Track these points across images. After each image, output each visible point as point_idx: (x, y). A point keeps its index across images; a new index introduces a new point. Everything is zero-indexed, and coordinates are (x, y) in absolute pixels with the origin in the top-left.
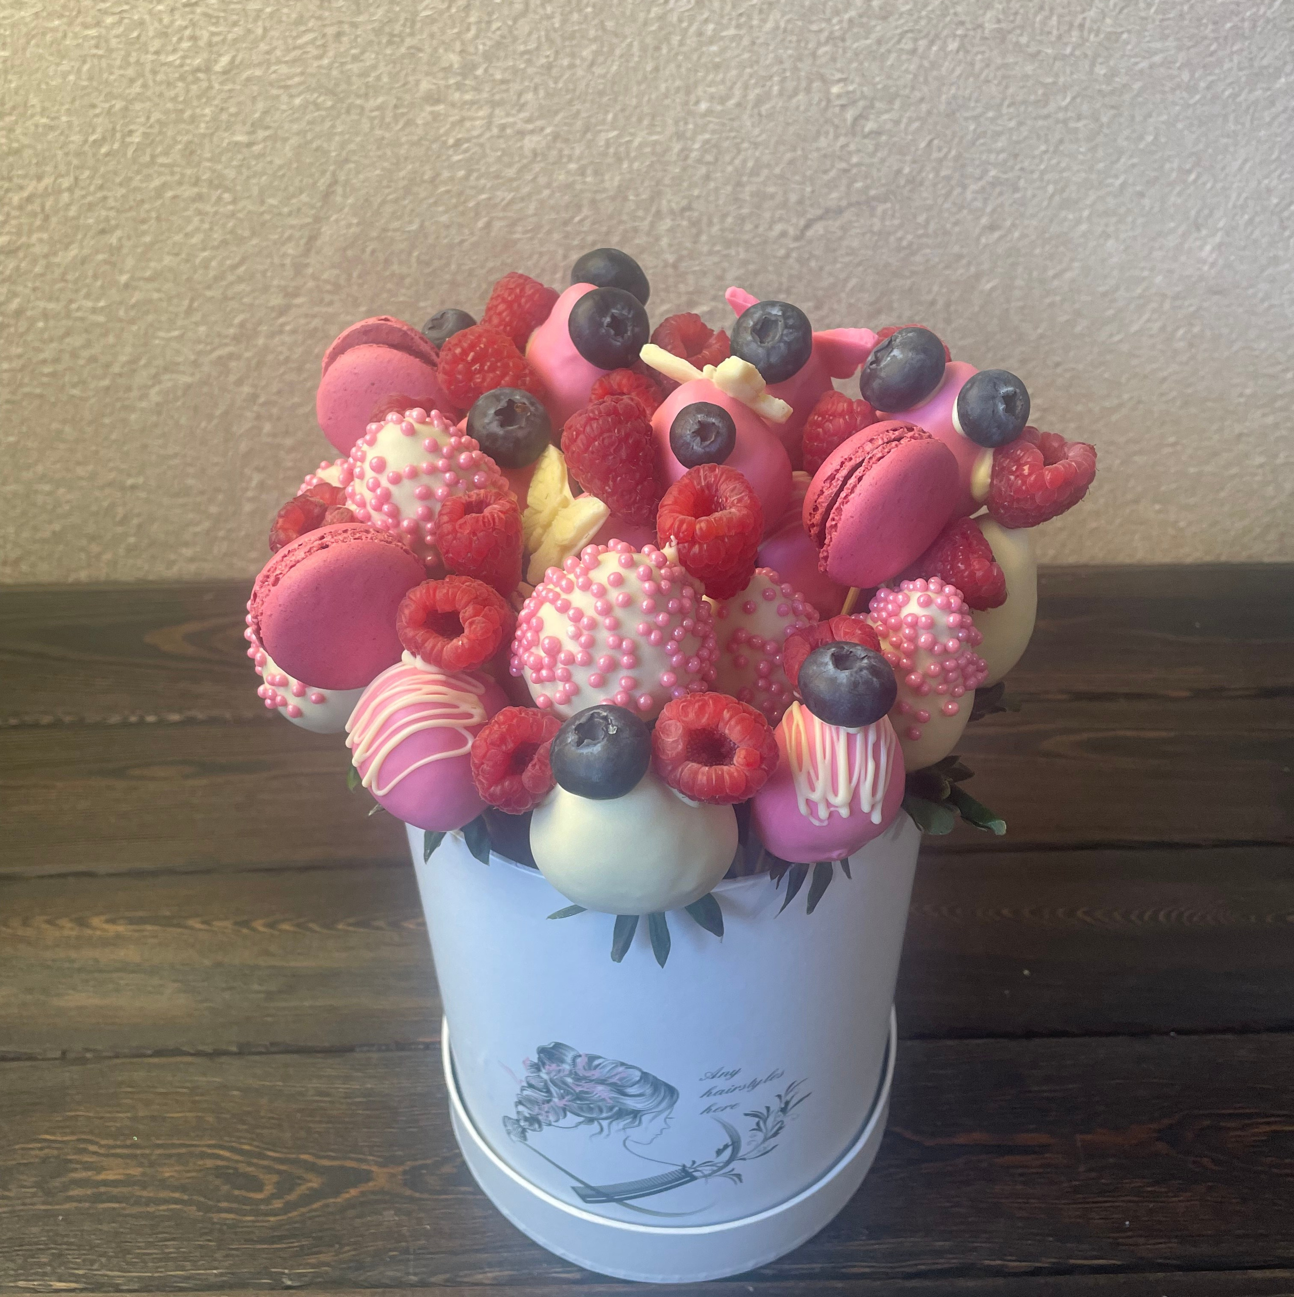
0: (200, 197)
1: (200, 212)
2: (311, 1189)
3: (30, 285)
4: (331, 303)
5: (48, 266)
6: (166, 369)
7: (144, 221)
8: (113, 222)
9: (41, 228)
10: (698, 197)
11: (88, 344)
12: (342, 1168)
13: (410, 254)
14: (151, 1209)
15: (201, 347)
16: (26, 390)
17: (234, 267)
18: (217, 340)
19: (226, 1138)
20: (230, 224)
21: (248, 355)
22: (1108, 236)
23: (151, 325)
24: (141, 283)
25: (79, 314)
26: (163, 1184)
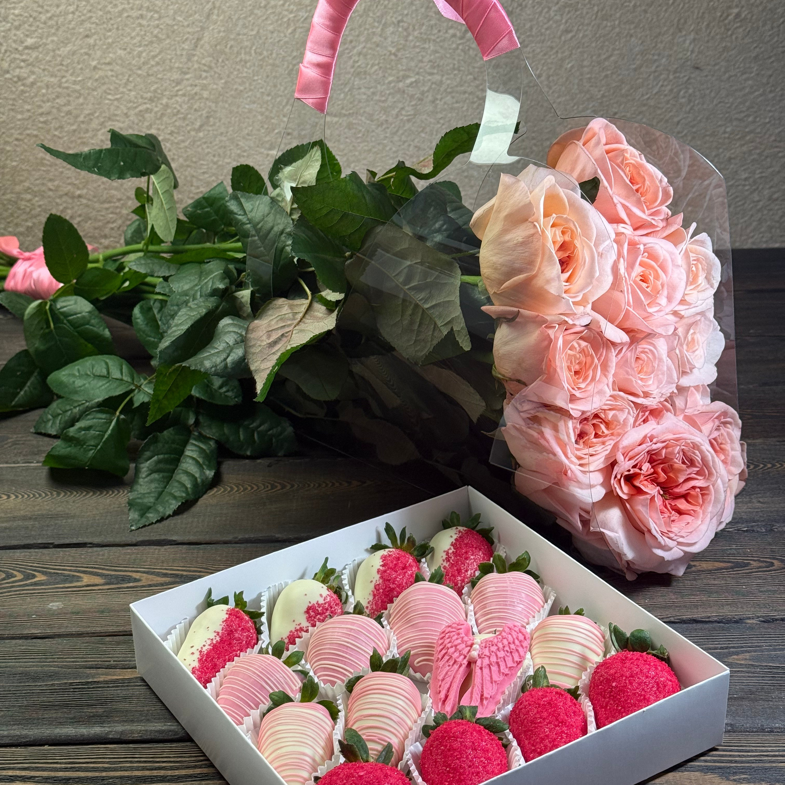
0: (142, 16)
1: (140, 25)
3: (42, 67)
4: (206, 78)
5: (54, 57)
6: (109, 119)
7: (110, 30)
8: (93, 31)
9: (54, 34)
10: (407, 15)
11: (68, 103)
13: (251, 48)
15: (130, 105)
16: (28, 132)
17: (154, 57)
18: (140, 100)
20: (155, 32)
21: (156, 109)
22: (631, 36)
23: (105, 92)
24: (103, 66)
25: (66, 85)
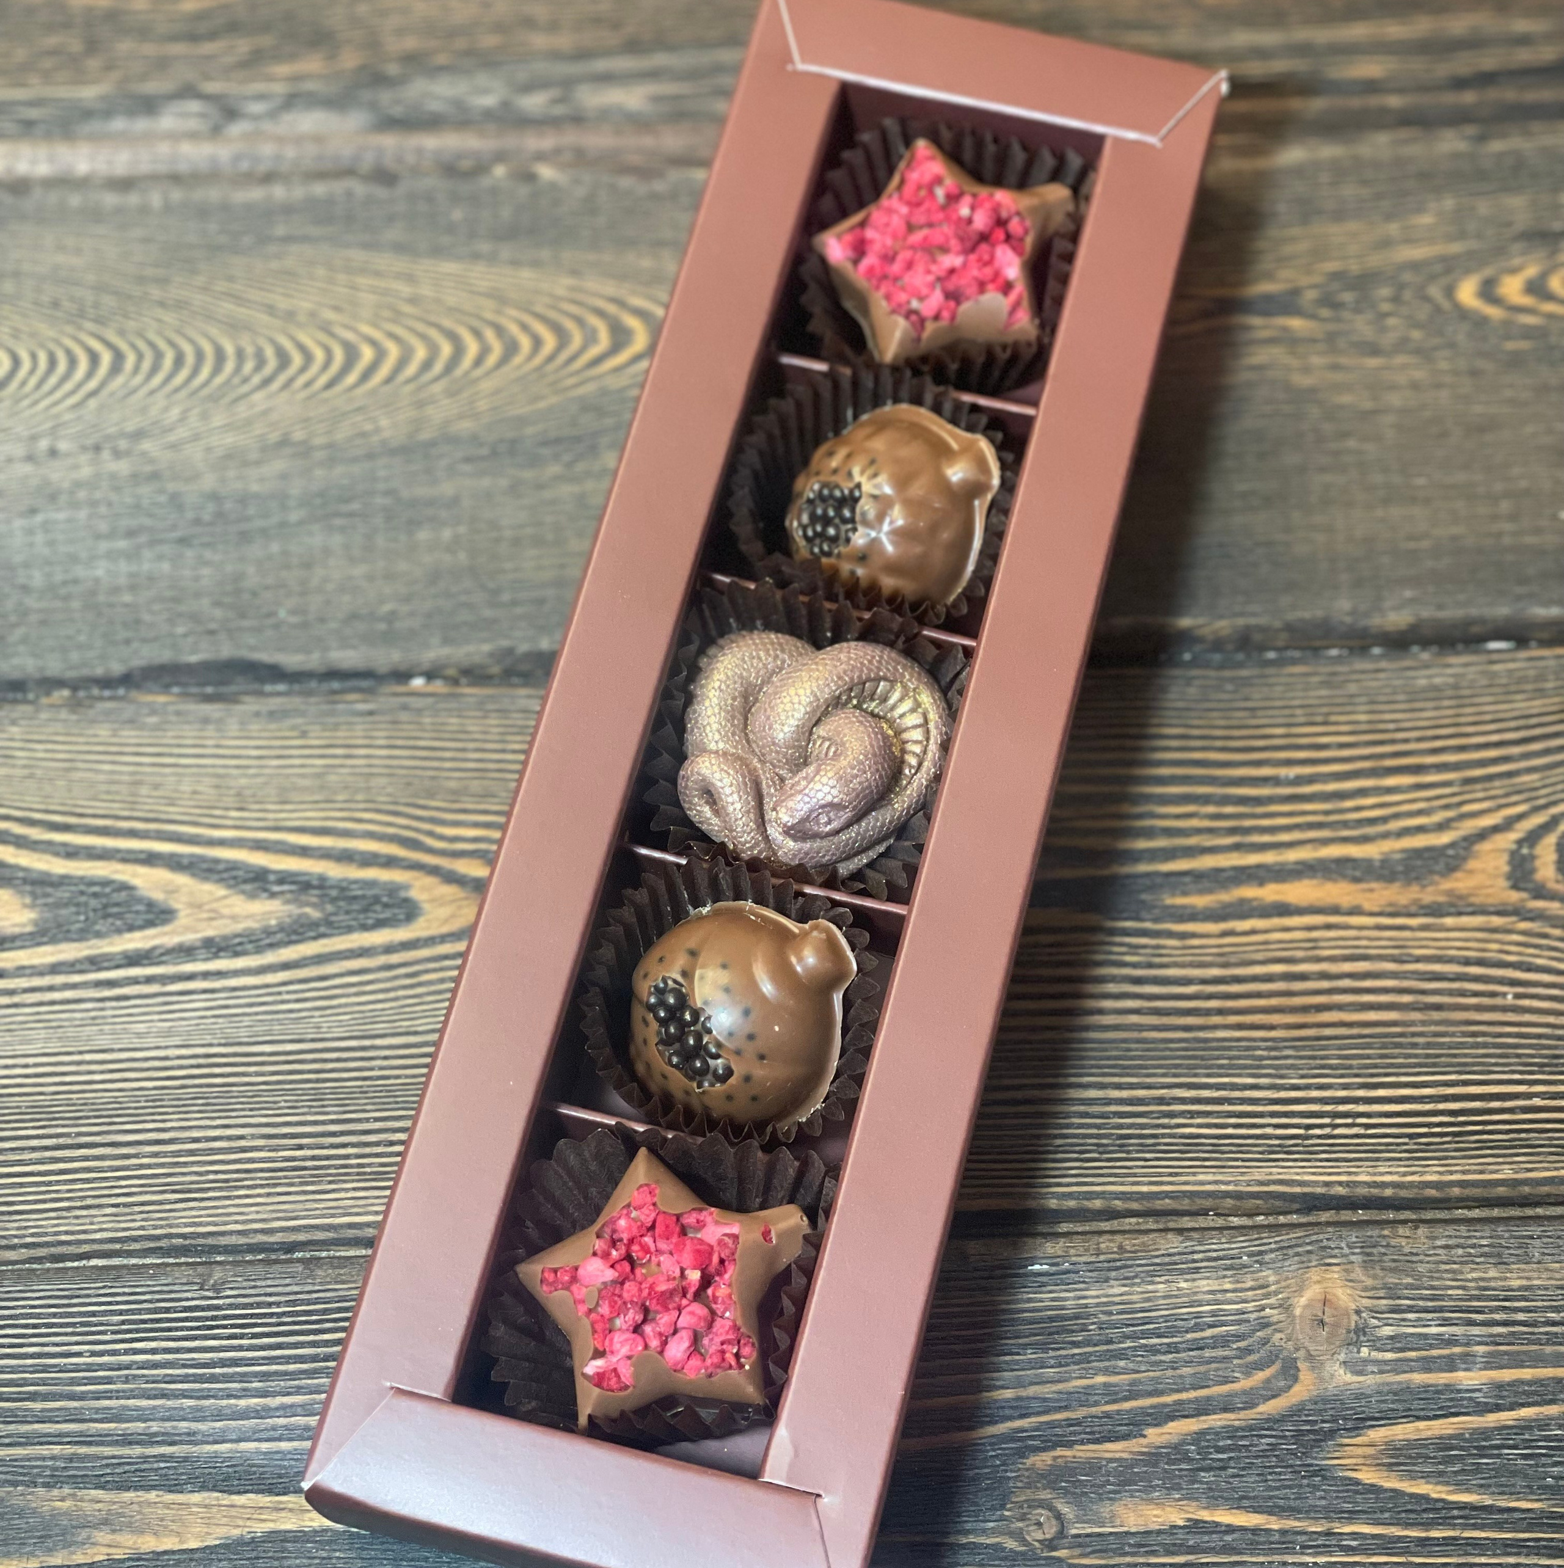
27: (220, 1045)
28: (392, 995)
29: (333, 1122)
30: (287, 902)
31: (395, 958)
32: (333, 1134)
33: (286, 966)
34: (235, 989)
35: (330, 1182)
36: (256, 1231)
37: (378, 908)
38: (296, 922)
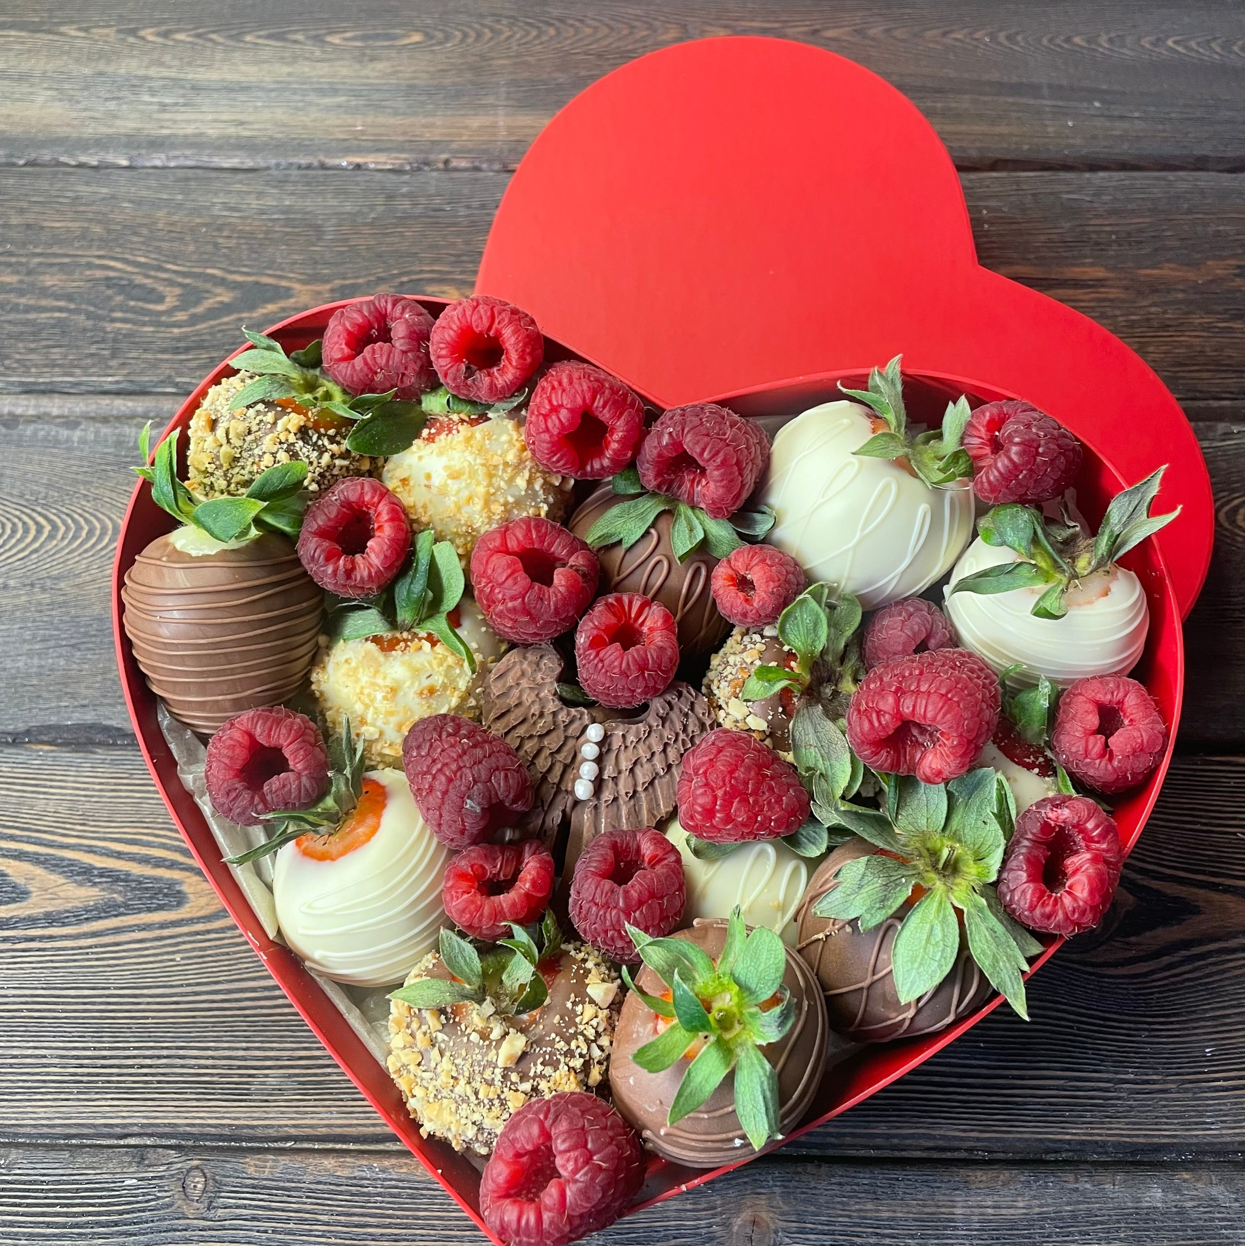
2: (221, 303)
12: (257, 283)
14: (32, 316)
19: (118, 250)
26: (44, 292)
27: (43, 988)
28: (160, 958)
29: (105, 1049)
30: (103, 890)
31: (166, 932)
32: (104, 1058)
33: (94, 934)
34: (59, 949)
35: (97, 1093)
36: (43, 1125)
37: (160, 896)
38: (106, 903)
